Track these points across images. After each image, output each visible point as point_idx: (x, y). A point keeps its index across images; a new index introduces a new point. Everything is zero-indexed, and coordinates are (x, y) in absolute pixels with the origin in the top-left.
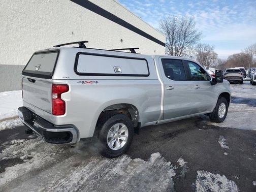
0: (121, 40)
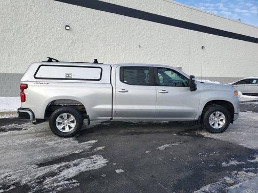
0: (202, 47)
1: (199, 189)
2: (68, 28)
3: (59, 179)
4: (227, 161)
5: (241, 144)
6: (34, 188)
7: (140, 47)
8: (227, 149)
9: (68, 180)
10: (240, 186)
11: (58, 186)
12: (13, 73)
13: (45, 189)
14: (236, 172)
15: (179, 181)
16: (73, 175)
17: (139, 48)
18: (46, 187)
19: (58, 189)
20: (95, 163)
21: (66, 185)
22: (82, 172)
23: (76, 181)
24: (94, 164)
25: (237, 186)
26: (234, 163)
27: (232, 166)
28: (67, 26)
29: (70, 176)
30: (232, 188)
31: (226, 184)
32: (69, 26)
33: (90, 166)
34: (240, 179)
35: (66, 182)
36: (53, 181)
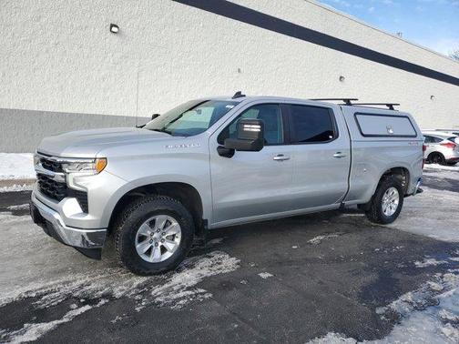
1: (397, 298)
2: (114, 29)
3: (175, 288)
4: (421, 260)
5: (430, 236)
6: (140, 301)
7: (239, 70)
8: (413, 242)
9: (189, 289)
10: (454, 294)
11: (180, 299)
12: (11, 108)
13: (159, 303)
14: (440, 274)
15: (363, 288)
16: (195, 283)
17: (237, 74)
18: (158, 299)
19: (181, 302)
20: (219, 264)
21: (191, 296)
22: (206, 277)
23: (202, 291)
24: (219, 266)
25: (451, 292)
26: (431, 262)
27: (431, 266)
28: (112, 26)
29: (190, 284)
30: (443, 295)
31: (433, 291)
32: (116, 26)
33: (214, 268)
34: (449, 283)
35: (189, 293)
36: (167, 292)
